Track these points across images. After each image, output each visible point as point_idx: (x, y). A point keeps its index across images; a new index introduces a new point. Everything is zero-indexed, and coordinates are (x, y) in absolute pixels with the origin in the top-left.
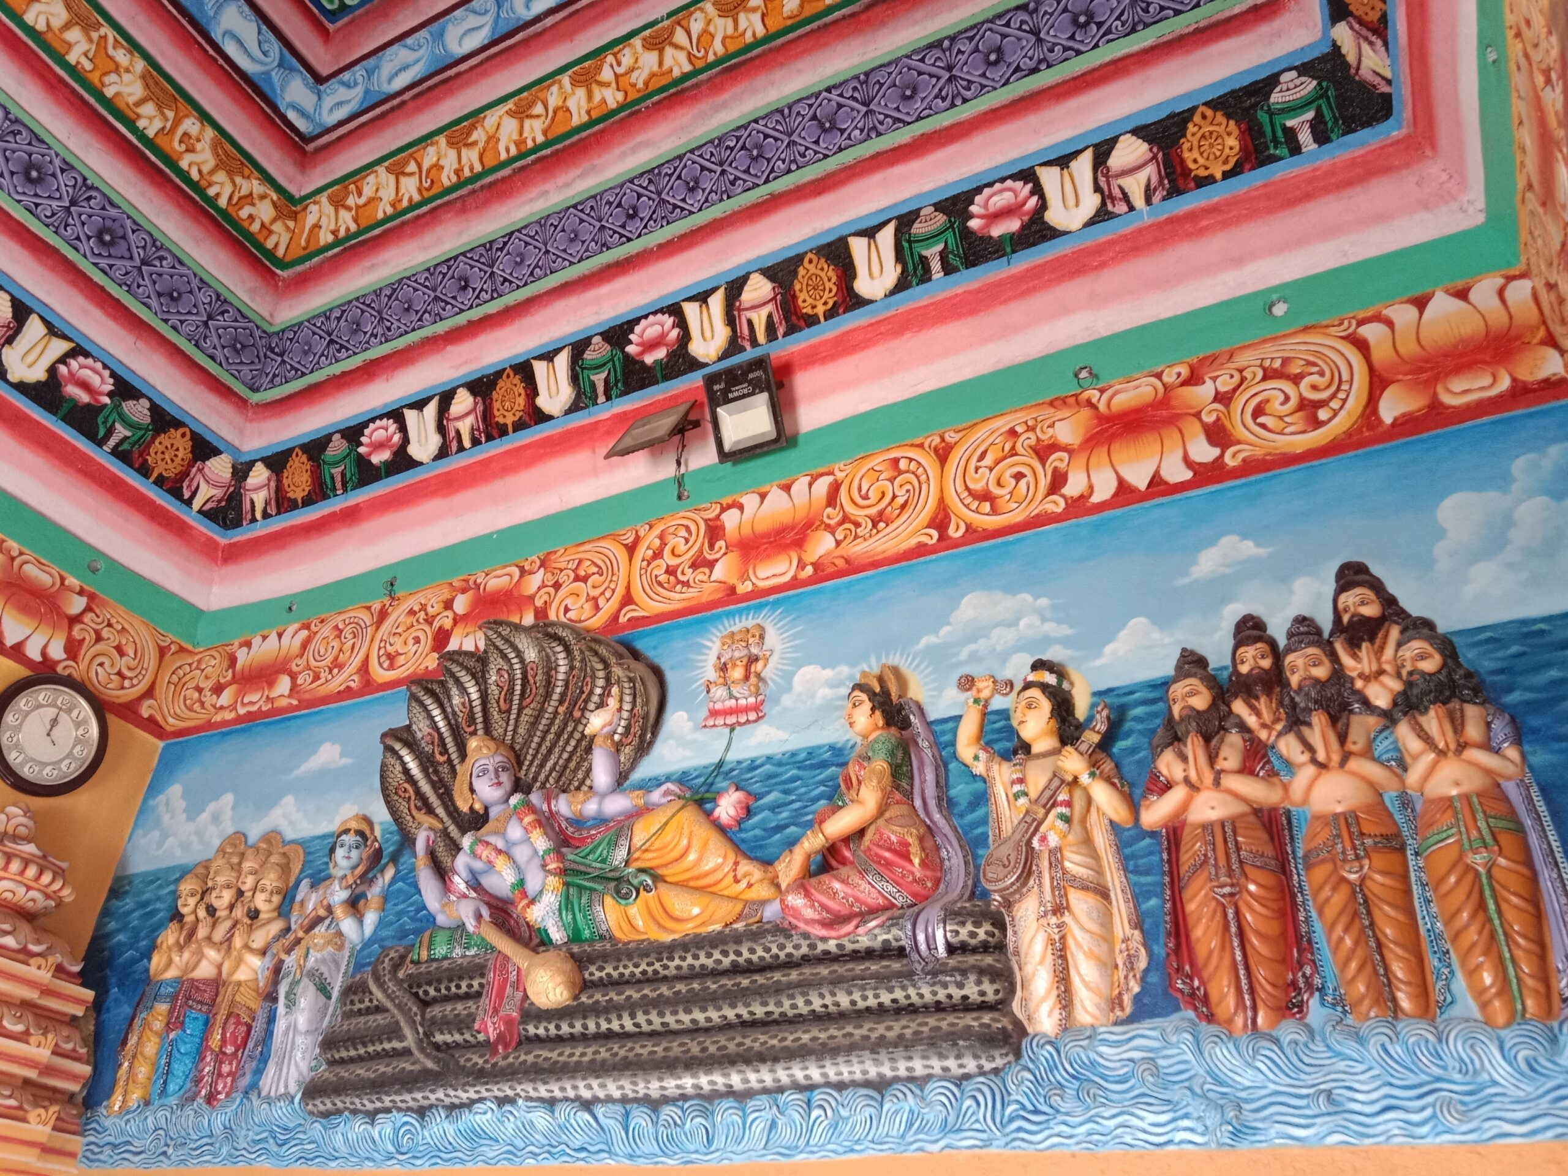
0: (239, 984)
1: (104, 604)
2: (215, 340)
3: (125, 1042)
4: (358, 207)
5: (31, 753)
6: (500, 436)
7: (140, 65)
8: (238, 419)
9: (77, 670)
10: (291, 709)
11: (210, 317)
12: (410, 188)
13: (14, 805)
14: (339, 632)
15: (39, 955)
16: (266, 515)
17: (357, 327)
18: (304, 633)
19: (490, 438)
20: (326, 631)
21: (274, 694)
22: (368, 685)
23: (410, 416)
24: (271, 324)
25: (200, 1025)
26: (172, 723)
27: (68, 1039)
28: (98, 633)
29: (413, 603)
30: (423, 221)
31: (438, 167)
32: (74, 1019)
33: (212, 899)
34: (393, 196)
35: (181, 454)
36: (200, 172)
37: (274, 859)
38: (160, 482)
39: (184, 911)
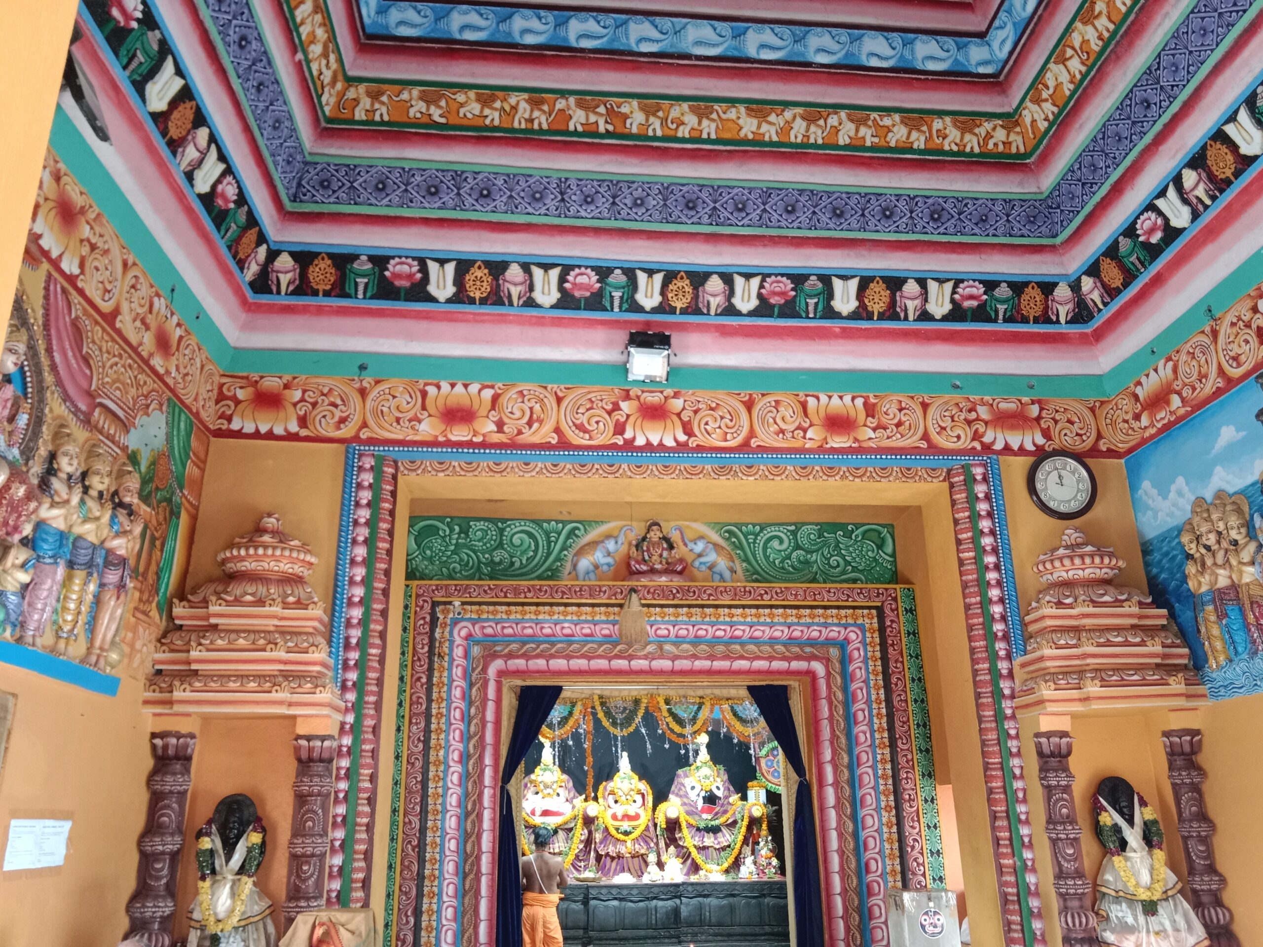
0: (1247, 584)
1: (1047, 402)
2: (1018, 225)
3: (1199, 631)
4: (1050, 96)
5: (1059, 498)
6: (1228, 186)
7: (897, 117)
8: (1056, 258)
9: (1056, 444)
10: (1188, 414)
11: (1008, 215)
12: (1076, 65)
13: (1067, 528)
14: (1192, 355)
15: (1126, 600)
16: (1105, 304)
17: (1094, 168)
18: (1170, 364)
19: (1222, 191)
20: (1184, 357)
21: (1173, 408)
22: (1231, 383)
23: (1160, 203)
24: (1041, 193)
25: (1237, 612)
26: (1122, 447)
27: (1166, 637)
28: (1053, 419)
29: (1230, 318)
30: (1096, 81)
31: (1085, 42)
32: (1163, 626)
33: (1204, 540)
34: (1068, 77)
35: (1038, 299)
36: (956, 144)
37: (1229, 508)
38: (1036, 321)
39: (1192, 552)
